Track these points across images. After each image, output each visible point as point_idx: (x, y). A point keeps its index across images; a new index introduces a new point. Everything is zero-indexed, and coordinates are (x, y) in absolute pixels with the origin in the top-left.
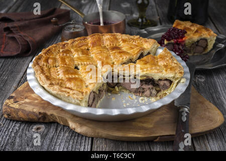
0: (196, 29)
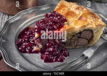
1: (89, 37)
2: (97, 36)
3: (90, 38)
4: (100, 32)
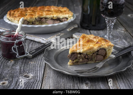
0: (97, 40)
2: (109, 53)
3: (104, 55)
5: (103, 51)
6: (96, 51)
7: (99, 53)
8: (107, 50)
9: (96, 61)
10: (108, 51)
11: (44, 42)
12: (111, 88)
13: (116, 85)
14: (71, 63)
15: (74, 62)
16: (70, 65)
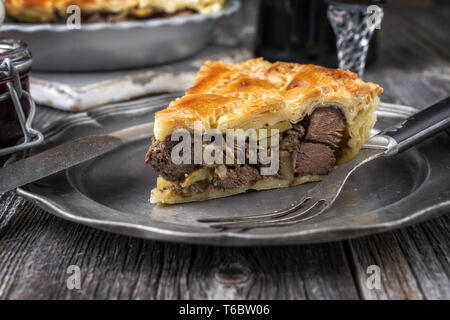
1: (336, 136)
3: (338, 141)
4: (369, 114)
5: (332, 118)
6: (296, 119)
7: (313, 133)
8: (351, 115)
9: (296, 175)
10: (355, 119)
11: (65, 102)
12: (369, 296)
13: (402, 280)
14: (168, 192)
15: (183, 185)
16: (165, 205)
